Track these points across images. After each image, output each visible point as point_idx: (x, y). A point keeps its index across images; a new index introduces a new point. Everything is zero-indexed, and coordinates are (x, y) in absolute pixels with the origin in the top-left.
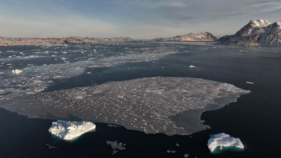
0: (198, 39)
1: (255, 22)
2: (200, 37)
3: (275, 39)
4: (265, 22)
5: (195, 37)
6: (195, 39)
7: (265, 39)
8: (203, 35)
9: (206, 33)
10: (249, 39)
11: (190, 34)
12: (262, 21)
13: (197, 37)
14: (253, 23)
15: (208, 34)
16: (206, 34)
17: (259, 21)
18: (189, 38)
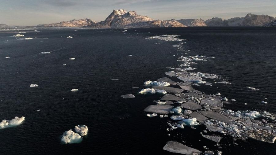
0: (79, 25)
1: (117, 11)
2: (81, 23)
3: (120, 23)
4: (124, 11)
5: (76, 23)
6: (77, 25)
7: (115, 23)
8: (84, 21)
9: (86, 19)
10: (105, 23)
11: (73, 20)
12: (122, 10)
13: (78, 23)
14: (116, 12)
15: (88, 20)
16: (86, 21)
17: (119, 10)
18: (71, 24)
